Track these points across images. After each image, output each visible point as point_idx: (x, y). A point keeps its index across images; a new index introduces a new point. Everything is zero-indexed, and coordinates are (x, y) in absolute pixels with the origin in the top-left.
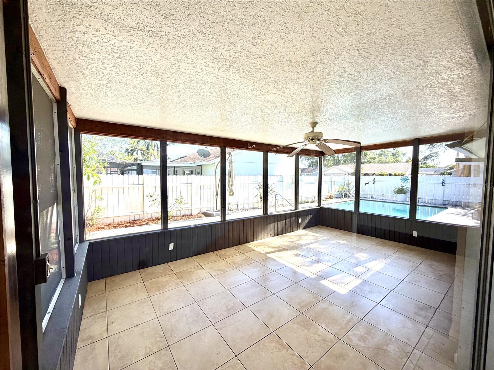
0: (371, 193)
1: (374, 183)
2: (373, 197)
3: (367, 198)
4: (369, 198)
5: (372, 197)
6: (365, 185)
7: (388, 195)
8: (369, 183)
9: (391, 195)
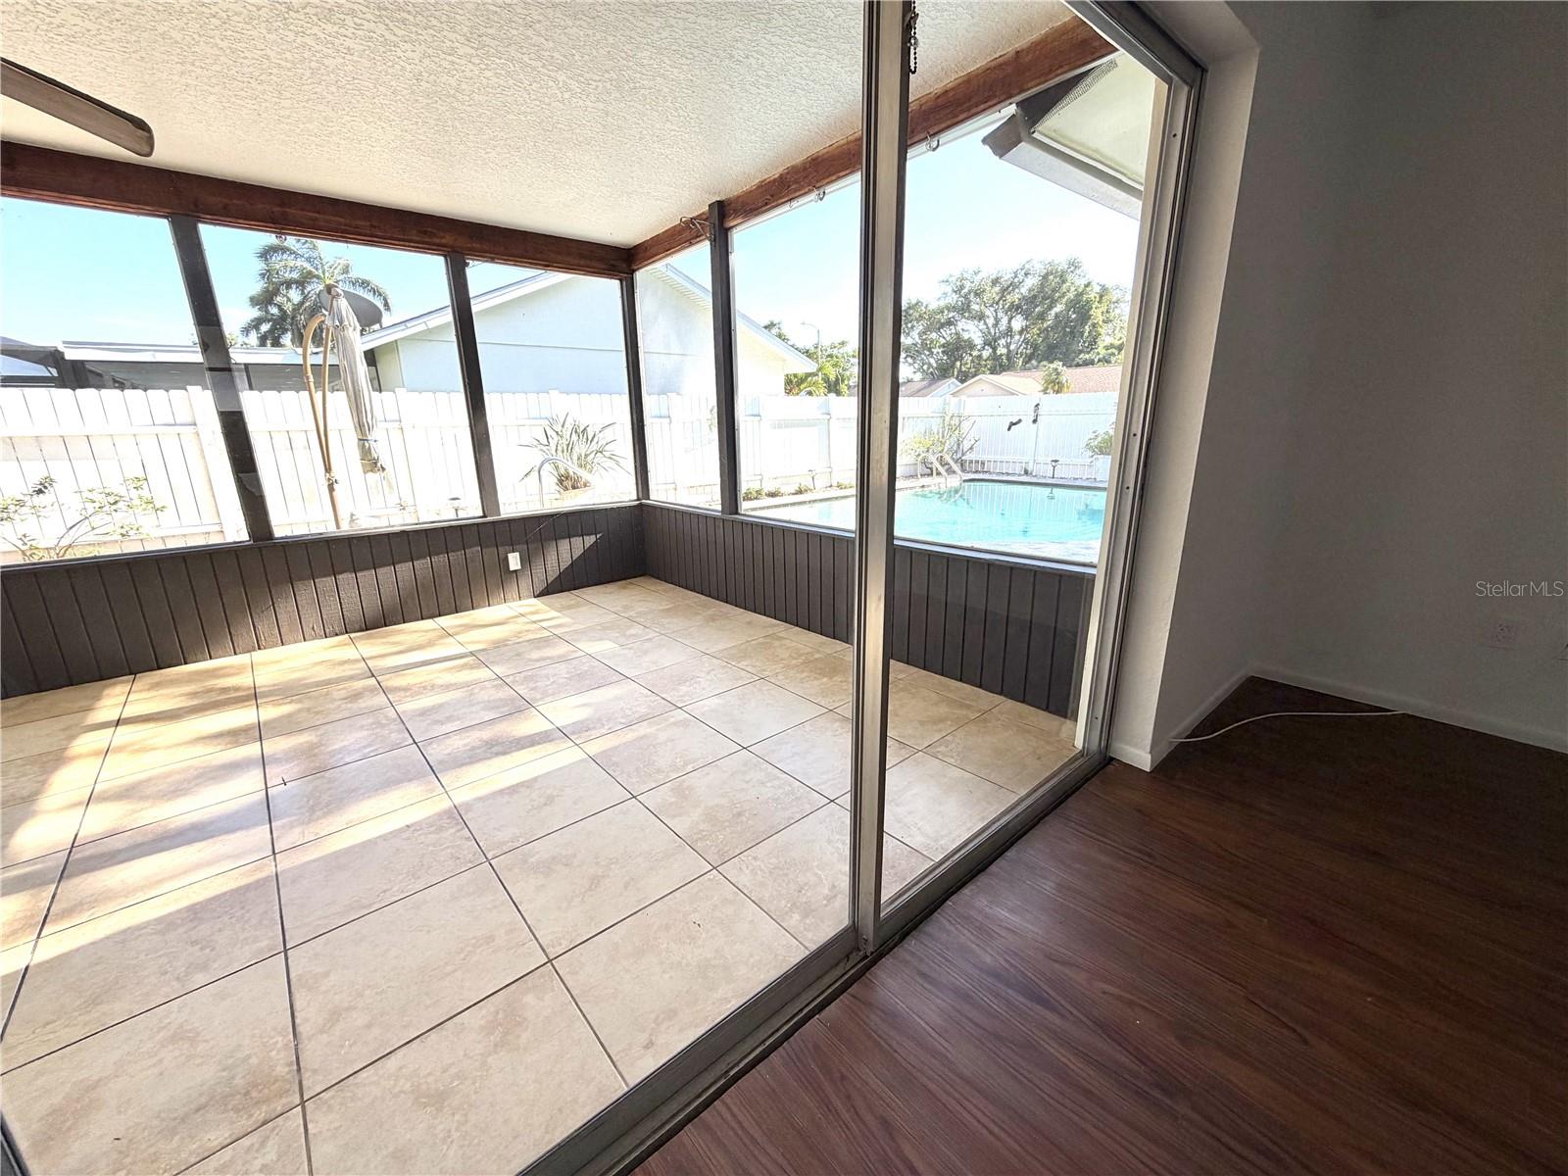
0: (1025, 459)
1: (1035, 421)
2: (1030, 469)
3: (1008, 474)
4: (1020, 475)
5: (1026, 472)
6: (1009, 429)
7: (1069, 461)
8: (1020, 421)
9: (1080, 461)
